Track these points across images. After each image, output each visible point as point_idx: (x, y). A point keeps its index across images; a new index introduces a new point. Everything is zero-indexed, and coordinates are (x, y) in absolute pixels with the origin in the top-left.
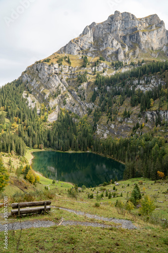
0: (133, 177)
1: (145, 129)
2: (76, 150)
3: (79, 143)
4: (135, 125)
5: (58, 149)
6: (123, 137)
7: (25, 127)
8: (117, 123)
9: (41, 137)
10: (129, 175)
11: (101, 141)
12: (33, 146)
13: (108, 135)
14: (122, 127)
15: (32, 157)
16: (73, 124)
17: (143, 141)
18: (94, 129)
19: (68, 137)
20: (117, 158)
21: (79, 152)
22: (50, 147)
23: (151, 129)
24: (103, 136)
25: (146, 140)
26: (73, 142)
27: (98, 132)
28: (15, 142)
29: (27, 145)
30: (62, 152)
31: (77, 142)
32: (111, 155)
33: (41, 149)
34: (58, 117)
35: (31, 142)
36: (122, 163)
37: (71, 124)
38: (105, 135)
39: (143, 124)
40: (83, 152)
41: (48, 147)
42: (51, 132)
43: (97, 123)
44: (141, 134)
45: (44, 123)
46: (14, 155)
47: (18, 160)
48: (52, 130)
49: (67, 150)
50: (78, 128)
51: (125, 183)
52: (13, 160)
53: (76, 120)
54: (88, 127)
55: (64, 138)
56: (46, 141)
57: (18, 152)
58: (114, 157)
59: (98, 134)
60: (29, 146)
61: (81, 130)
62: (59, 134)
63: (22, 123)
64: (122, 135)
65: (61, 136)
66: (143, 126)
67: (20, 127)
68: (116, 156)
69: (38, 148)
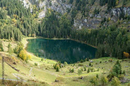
0: (103, 56)
1: (110, 22)
2: (59, 38)
3: (61, 33)
4: (103, 19)
5: (46, 37)
6: (93, 28)
7: (22, 21)
8: (89, 18)
9: (33, 29)
10: (100, 55)
11: (77, 31)
12: (28, 35)
13: (82, 27)
14: (93, 21)
15: (27, 42)
16: (57, 20)
17: (109, 31)
18: (72, 23)
19: (53, 28)
20: (89, 43)
21: (62, 39)
22: (40, 35)
23: (115, 22)
24: (78, 28)
25: (111, 30)
26: (57, 32)
27: (75, 25)
28: (14, 32)
29: (23, 34)
30: (49, 39)
31: (60, 32)
32: (84, 41)
33: (34, 37)
34: (46, 14)
35: (26, 32)
36: (93, 46)
37: (55, 19)
38: (80, 27)
39: (109, 18)
40: (64, 39)
41: (38, 36)
42: (41, 25)
43: (74, 19)
44: (108, 26)
45: (36, 19)
46: (13, 41)
47: (16, 45)
48: (42, 23)
49: (53, 38)
50: (60, 22)
51: (97, 61)
52: (12, 44)
53: (58, 17)
54: (68, 22)
55: (50, 29)
56: (37, 31)
57: (16, 39)
58: (87, 42)
59: (75, 26)
60: (25, 35)
61: (62, 24)
62: (47, 26)
63: (20, 19)
64: (93, 27)
65: (48, 28)
66: (109, 19)
67: (18, 21)
68: (88, 41)
69: (31, 36)
